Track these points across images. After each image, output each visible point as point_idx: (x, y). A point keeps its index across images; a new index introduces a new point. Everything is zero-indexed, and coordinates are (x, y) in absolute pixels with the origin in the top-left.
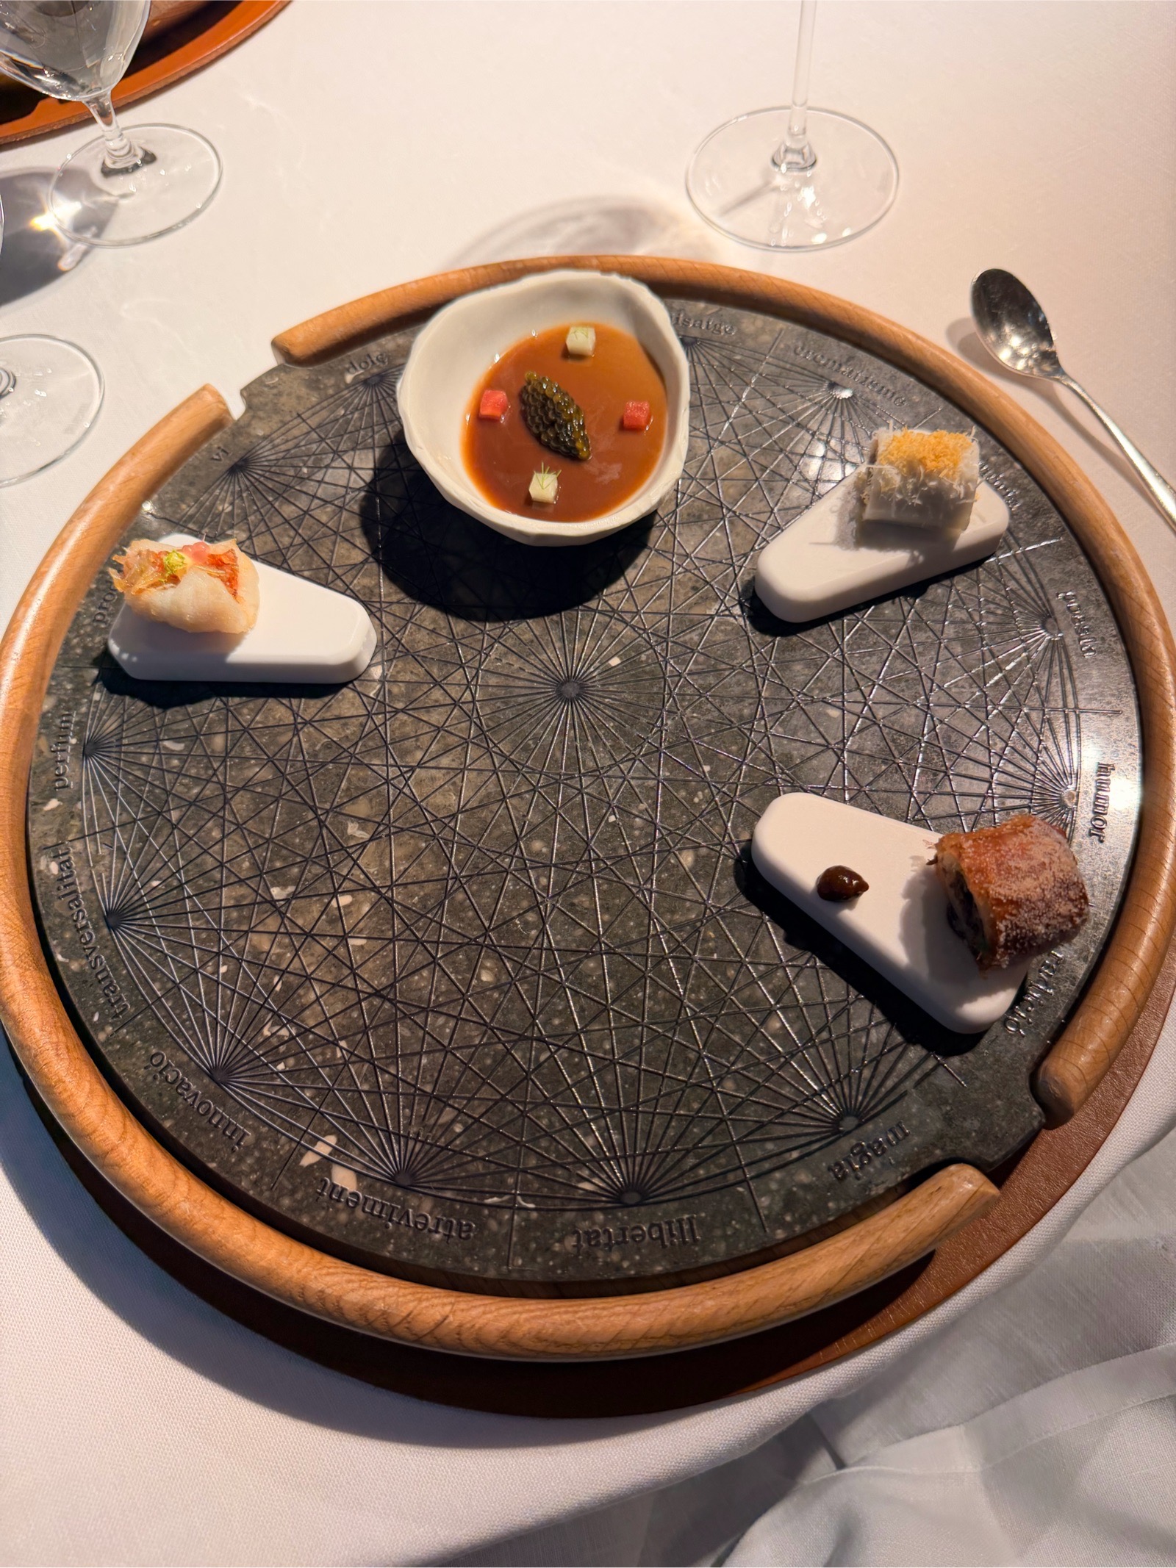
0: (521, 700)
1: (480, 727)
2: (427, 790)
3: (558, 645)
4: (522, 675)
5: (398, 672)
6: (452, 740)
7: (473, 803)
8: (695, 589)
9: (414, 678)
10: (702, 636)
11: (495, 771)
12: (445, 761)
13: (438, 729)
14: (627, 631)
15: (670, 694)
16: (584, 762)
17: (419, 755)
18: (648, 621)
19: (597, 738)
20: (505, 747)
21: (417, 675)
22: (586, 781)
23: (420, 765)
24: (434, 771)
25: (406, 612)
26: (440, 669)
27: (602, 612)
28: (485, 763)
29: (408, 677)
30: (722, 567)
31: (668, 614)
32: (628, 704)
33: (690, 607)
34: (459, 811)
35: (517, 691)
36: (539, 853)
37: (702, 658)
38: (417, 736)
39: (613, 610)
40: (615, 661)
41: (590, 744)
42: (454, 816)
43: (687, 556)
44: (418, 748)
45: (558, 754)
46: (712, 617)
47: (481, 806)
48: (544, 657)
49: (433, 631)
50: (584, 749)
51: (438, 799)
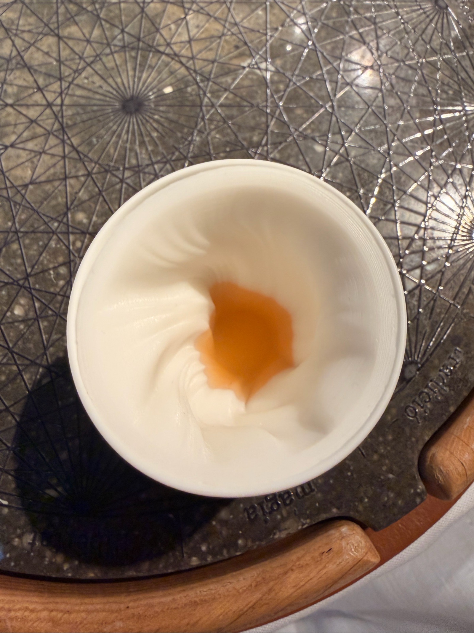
0: (95, 108)
1: (61, 124)
2: (11, 164)
3: (131, 73)
4: (100, 91)
5: (15, 78)
6: (39, 130)
7: (43, 178)
8: (237, 47)
9: (25, 84)
10: (234, 79)
11: (64, 157)
12: (30, 145)
13: (32, 121)
14: (183, 70)
15: (203, 119)
16: (129, 160)
17: (13, 138)
18: (199, 64)
19: (142, 143)
20: (75, 141)
21: (28, 82)
22: (127, 174)
23: (12, 146)
24: (21, 152)
25: (32, 39)
26: (44, 80)
27: (168, 55)
28: (58, 150)
29: (21, 82)
30: (258, 34)
31: (213, 62)
32: (171, 121)
33: (231, 59)
34: (31, 183)
35: (95, 102)
36: (80, 223)
37: (231, 96)
38: (15, 125)
39: (176, 55)
40: (168, 90)
41: (137, 148)
42: (26, 186)
43: (236, 24)
44: (14, 133)
45: (112, 151)
46: (244, 68)
47: (48, 181)
48: (119, 80)
49: (47, 53)
50: (131, 150)
51: (18, 172)
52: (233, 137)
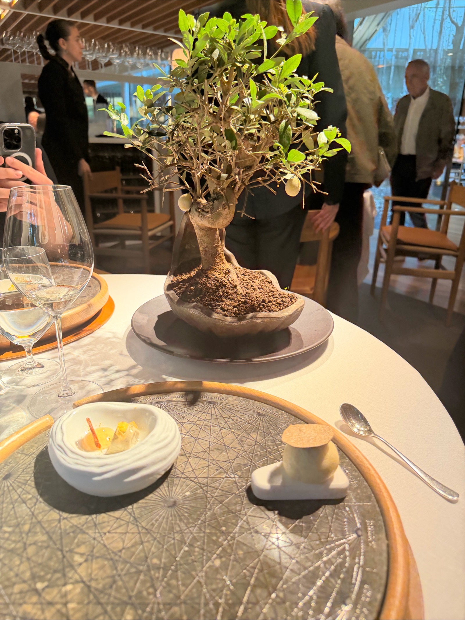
0: (151, 507)
1: (134, 517)
2: (110, 541)
3: (166, 489)
4: (152, 499)
6: (122, 522)
7: (129, 545)
8: (217, 470)
10: (220, 484)
11: (139, 533)
12: (119, 530)
13: (117, 519)
14: (193, 483)
15: (209, 503)
16: (175, 528)
17: (108, 528)
18: (200, 480)
19: (181, 520)
20: (144, 524)
22: (176, 535)
23: (109, 532)
24: (114, 535)
27: (184, 478)
28: (135, 530)
30: (226, 463)
31: (207, 478)
32: (193, 507)
33: (215, 475)
34: (124, 548)
35: (150, 504)
36: (156, 564)
37: (220, 492)
38: (108, 522)
39: (188, 477)
40: (188, 493)
41: (178, 522)
42: (120, 551)
43: (214, 460)
44: (108, 526)
45: (165, 526)
46: (223, 478)
47: (133, 546)
48: (161, 493)
50: (175, 523)
51: (115, 545)
52: (226, 509)
